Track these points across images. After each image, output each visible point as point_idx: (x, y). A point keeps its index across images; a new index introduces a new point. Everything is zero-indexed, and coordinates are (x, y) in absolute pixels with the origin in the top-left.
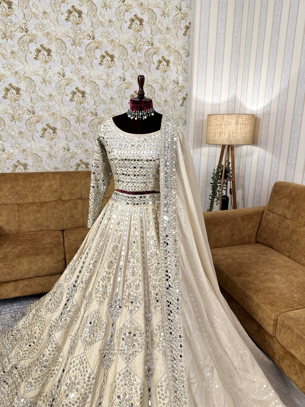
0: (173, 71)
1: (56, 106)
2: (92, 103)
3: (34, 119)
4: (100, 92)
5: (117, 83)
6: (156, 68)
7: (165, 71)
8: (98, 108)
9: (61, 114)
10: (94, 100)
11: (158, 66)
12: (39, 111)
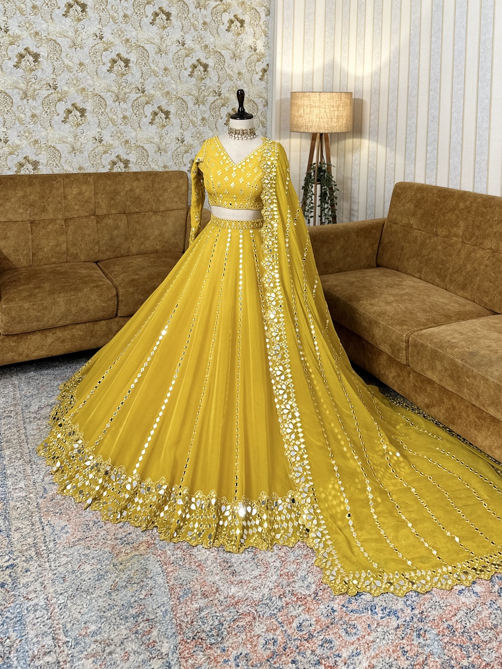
0: (248, 34)
1: (88, 79)
2: (138, 75)
3: (56, 96)
4: (151, 60)
5: (174, 48)
6: (227, 30)
7: (239, 34)
8: (146, 82)
9: (94, 89)
10: (142, 70)
11: (229, 27)
12: (64, 85)
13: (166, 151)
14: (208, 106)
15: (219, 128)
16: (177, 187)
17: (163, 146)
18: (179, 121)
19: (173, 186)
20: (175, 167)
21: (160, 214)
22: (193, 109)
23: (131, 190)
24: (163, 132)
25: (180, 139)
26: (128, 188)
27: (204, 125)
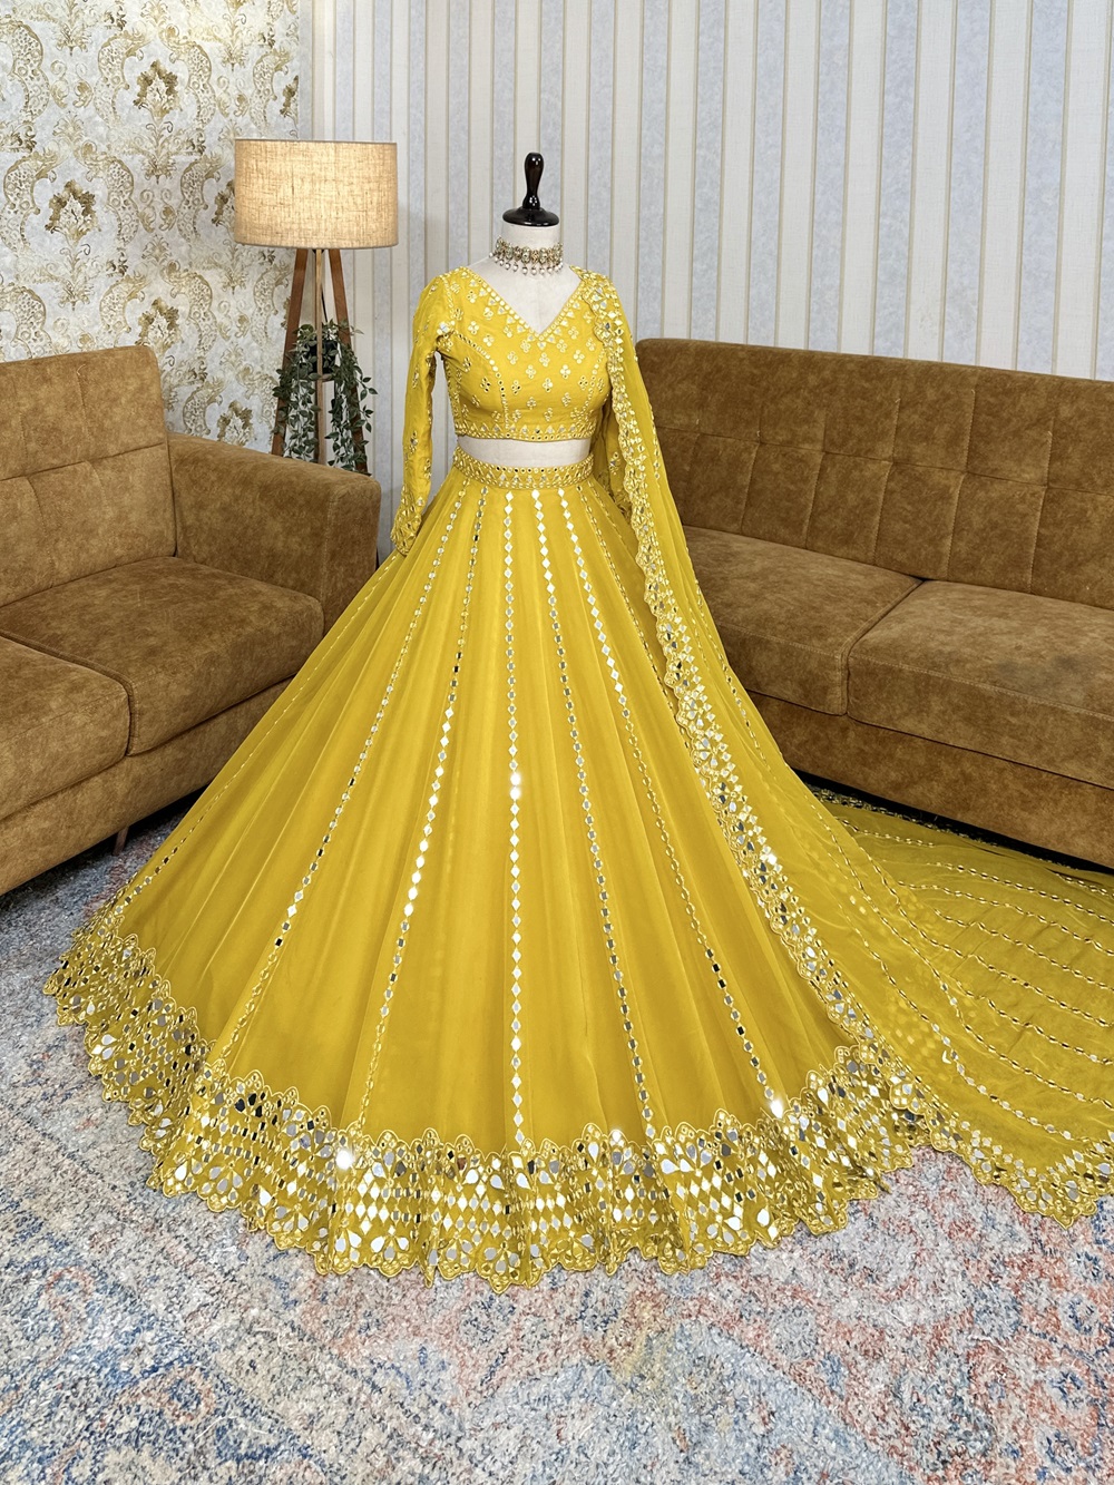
13: (86, 299)
14: (177, 177)
15: (201, 232)
16: (141, 389)
17: (77, 285)
18: (114, 218)
19: (130, 388)
20: (107, 337)
21: (108, 463)
22: (145, 187)
23: (36, 410)
24: (79, 249)
25: (117, 264)
26: (27, 404)
27: (170, 227)
